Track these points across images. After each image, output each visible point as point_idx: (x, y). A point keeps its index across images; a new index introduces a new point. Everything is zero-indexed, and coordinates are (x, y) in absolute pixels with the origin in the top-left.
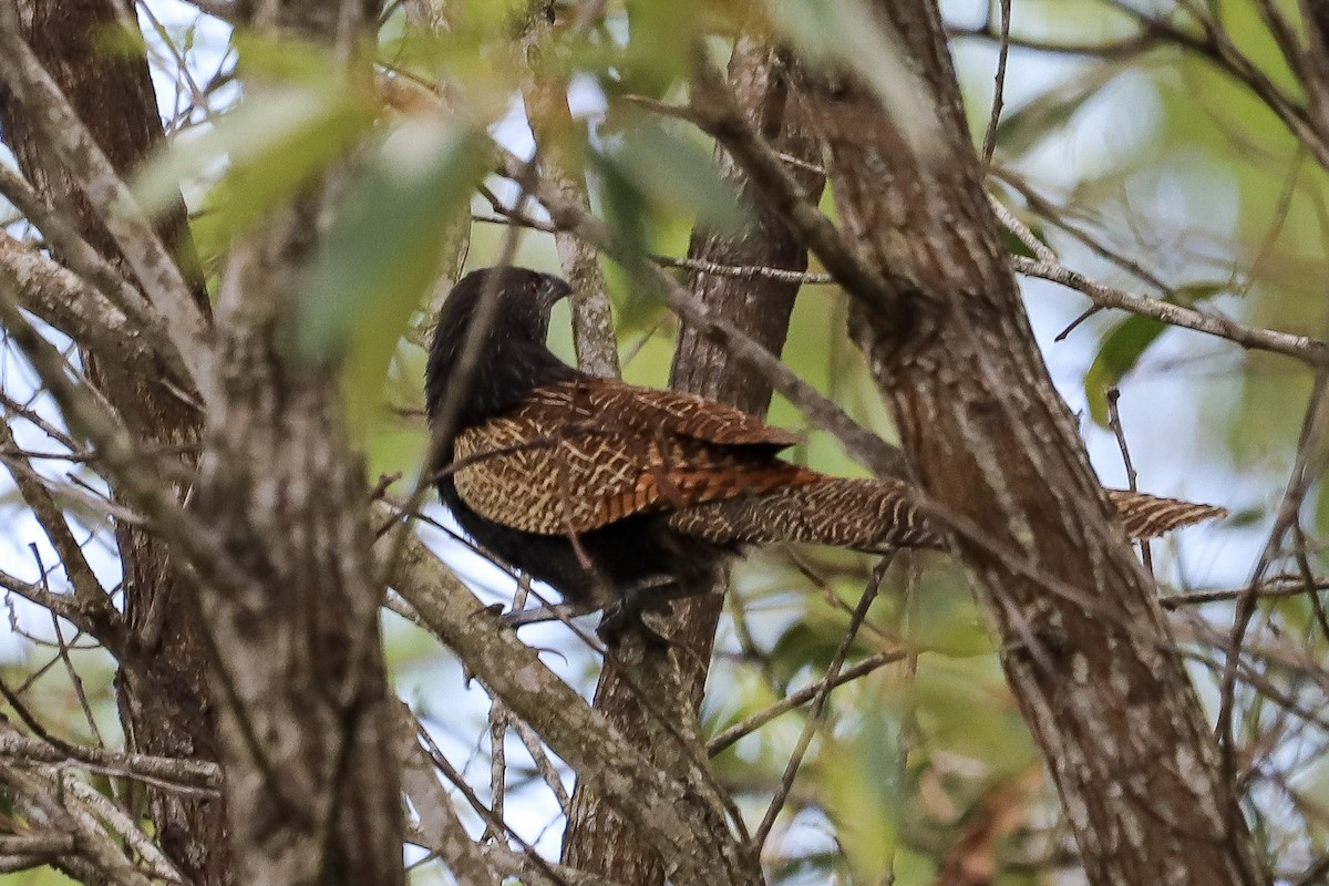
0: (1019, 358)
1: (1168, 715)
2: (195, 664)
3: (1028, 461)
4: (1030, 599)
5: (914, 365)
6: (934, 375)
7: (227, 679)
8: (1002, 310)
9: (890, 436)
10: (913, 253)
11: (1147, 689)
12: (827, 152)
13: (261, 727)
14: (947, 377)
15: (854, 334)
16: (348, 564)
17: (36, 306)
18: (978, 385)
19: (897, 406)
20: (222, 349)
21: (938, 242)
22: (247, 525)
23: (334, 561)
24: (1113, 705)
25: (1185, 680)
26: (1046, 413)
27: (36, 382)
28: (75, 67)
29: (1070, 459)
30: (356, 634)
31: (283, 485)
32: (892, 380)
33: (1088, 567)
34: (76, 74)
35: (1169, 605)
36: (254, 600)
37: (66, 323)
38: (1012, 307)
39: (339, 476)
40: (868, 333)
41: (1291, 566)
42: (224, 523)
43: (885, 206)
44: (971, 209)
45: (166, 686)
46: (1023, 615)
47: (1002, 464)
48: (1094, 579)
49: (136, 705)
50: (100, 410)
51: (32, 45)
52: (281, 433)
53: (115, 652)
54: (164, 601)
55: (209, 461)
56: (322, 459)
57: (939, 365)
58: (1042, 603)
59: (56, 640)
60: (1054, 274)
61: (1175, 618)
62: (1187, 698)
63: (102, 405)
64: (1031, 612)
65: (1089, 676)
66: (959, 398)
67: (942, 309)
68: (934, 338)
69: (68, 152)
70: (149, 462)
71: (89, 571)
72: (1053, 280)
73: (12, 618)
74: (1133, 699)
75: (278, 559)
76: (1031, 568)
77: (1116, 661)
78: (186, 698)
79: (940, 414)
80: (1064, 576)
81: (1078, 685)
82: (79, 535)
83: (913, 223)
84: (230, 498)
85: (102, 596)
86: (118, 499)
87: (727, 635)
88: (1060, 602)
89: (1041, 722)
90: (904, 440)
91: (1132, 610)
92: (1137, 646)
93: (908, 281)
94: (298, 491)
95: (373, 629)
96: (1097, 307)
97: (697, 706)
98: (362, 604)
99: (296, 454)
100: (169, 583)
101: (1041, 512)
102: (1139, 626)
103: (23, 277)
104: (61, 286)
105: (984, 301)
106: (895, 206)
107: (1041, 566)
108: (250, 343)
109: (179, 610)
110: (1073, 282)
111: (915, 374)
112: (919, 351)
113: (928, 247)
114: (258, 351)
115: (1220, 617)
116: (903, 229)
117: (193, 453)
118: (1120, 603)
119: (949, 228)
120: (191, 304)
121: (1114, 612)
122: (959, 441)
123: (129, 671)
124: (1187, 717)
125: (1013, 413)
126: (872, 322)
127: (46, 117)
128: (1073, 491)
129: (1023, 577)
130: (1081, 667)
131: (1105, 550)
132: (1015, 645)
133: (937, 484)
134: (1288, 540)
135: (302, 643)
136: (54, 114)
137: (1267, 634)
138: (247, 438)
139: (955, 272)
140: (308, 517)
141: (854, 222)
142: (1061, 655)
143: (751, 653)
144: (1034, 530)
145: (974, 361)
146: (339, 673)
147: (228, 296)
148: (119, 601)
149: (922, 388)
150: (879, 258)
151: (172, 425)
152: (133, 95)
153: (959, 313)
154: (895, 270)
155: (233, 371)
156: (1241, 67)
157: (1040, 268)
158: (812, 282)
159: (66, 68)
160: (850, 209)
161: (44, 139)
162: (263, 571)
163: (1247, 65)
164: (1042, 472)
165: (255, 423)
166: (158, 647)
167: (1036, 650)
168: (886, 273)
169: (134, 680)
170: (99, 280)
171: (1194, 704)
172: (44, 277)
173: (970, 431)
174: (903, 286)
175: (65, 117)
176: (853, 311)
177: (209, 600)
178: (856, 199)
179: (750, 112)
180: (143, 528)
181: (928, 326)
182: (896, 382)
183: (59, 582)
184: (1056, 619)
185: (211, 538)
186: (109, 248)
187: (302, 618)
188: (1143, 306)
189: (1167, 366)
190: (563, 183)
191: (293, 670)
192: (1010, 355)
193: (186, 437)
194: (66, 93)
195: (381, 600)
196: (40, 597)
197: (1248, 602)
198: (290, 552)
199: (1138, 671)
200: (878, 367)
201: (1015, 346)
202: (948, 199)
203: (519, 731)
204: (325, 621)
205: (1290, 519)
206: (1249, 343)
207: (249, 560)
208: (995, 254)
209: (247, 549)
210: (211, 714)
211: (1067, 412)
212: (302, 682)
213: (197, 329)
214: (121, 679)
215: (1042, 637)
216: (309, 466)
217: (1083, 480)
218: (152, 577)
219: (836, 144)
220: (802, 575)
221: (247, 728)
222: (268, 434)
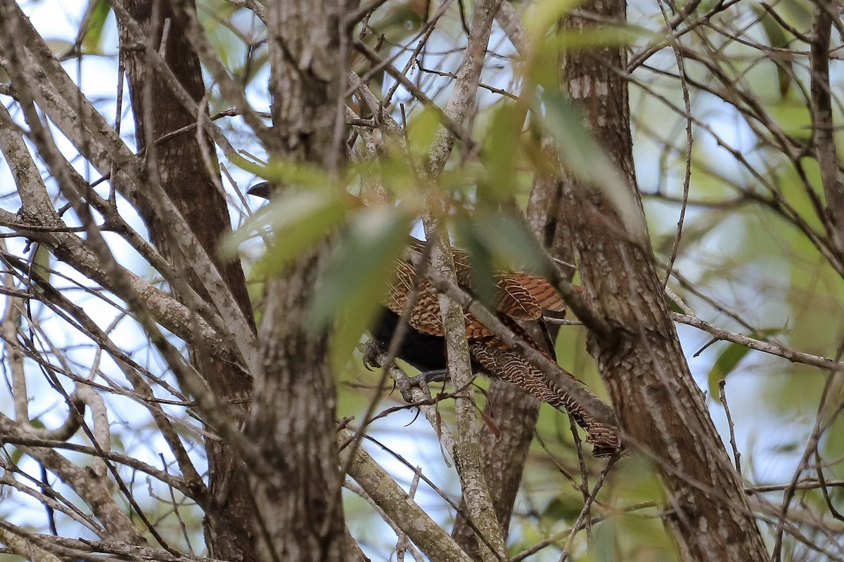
0: (675, 364)
1: (748, 549)
2: (245, 514)
3: (678, 417)
4: (678, 488)
5: (620, 365)
6: (630, 371)
7: (262, 522)
8: (665, 338)
9: (608, 401)
10: (621, 309)
11: (738, 536)
12: (577, 255)
13: (279, 548)
14: (637, 372)
15: (590, 349)
16: (326, 463)
17: (169, 325)
18: (654, 377)
19: (611, 386)
20: (262, 350)
21: (634, 303)
22: (274, 442)
23: (318, 462)
24: (720, 543)
25: (758, 532)
26: (688, 391)
27: (165, 366)
28: (188, 203)
29: (700, 416)
30: (329, 500)
31: (293, 421)
32: (609, 374)
33: (708, 472)
34: (189, 208)
35: (749, 493)
36: (277, 481)
37: (184, 334)
38: (672, 337)
39: (322, 418)
40: (597, 349)
41: (813, 474)
42: (262, 440)
43: (606, 283)
44: (651, 286)
45: (230, 525)
46: (674, 496)
47: (665, 418)
48: (711, 478)
49: (214, 535)
50: (198, 381)
51: (167, 191)
52: (292, 394)
53: (204, 507)
54: (230, 481)
55: (255, 409)
56: (313, 409)
57: (633, 366)
58: (684, 490)
59: (171, 500)
60: (693, 322)
61: (752, 499)
62: (758, 541)
63: (200, 379)
64: (678, 495)
65: (708, 528)
66: (644, 384)
67: (636, 338)
68: (631, 351)
69: (185, 247)
70: (223, 409)
71: (191, 465)
72: (693, 325)
73: (150, 489)
74: (730, 541)
75: (289, 460)
76: (679, 473)
77: (722, 521)
78: (239, 531)
79: (633, 391)
80: (696, 477)
81: (702, 533)
82: (186, 447)
83: (621, 292)
84: (264, 428)
85: (197, 478)
86: (207, 428)
87: (520, 504)
88: (694, 489)
89: (682, 553)
90: (614, 404)
91: (730, 495)
92: (732, 513)
93: (618, 323)
94: (301, 425)
95: (338, 497)
96: (716, 340)
97: (505, 539)
98: (333, 485)
99: (300, 405)
100: (232, 471)
101: (684, 444)
102: (734, 503)
103: (163, 310)
104: (183, 315)
105: (658, 334)
106: (612, 284)
107: (683, 471)
108: (277, 348)
109: (237, 487)
110: (703, 326)
111: (621, 371)
112: (623, 359)
113: (629, 305)
114: (281, 353)
115: (776, 499)
116: (616, 295)
117: (246, 404)
118: (724, 491)
119: (640, 295)
120: (247, 327)
121: (721, 495)
122: (643, 406)
123: (211, 517)
124: (758, 551)
125: (671, 392)
126: (599, 343)
127: (174, 228)
128: (701, 431)
129: (675, 476)
130: (703, 523)
131: (717, 464)
132: (670, 512)
133: (631, 427)
134: (812, 460)
135: (301, 503)
136: (178, 227)
137: (799, 508)
138: (274, 397)
139: (643, 318)
140: (305, 439)
141: (590, 291)
142: (693, 518)
143: (533, 513)
144: (681, 452)
145: (652, 363)
146: (320, 520)
147: (266, 323)
148: (206, 481)
149: (624, 378)
150: (604, 311)
151: (235, 390)
152: (218, 219)
153: (644, 339)
154: (611, 317)
155: (268, 362)
156: (792, 216)
157: (686, 319)
158: (569, 324)
159: (184, 204)
160: (588, 284)
161: (172, 240)
162: (281, 466)
163: (796, 215)
164: (685, 423)
165: (279, 389)
166: (226, 505)
167: (681, 514)
168: (607, 318)
169: (213, 522)
170: (202, 312)
171: (761, 544)
172: (174, 310)
173: (649, 401)
174: (616, 325)
175: (184, 229)
176: (589, 338)
177: (253, 481)
178: (592, 280)
179: (538, 233)
180: (220, 442)
181: (628, 346)
182: (611, 374)
183: (175, 470)
184: (691, 499)
185: (255, 449)
186: (206, 296)
187: (301, 491)
188: (739, 339)
189: (750, 368)
190: (443, 269)
191: (296, 518)
192: (670, 362)
193: (242, 396)
194: (184, 216)
195: (342, 483)
196: (165, 478)
197: (791, 492)
198: (295, 457)
199: (733, 526)
200: (601, 367)
201: (672, 357)
202: (639, 280)
203: (412, 552)
204: (313, 493)
205: (813, 450)
206: (794, 359)
207: (274, 460)
208: (663, 309)
209: (273, 455)
210: (253, 540)
211: (699, 391)
212: (300, 525)
213: (250, 340)
214: (206, 522)
215: (684, 508)
216: (307, 411)
217: (707, 427)
218: (224, 467)
219: (583, 250)
220: (561, 473)
221: (272, 548)
222: (286, 395)
